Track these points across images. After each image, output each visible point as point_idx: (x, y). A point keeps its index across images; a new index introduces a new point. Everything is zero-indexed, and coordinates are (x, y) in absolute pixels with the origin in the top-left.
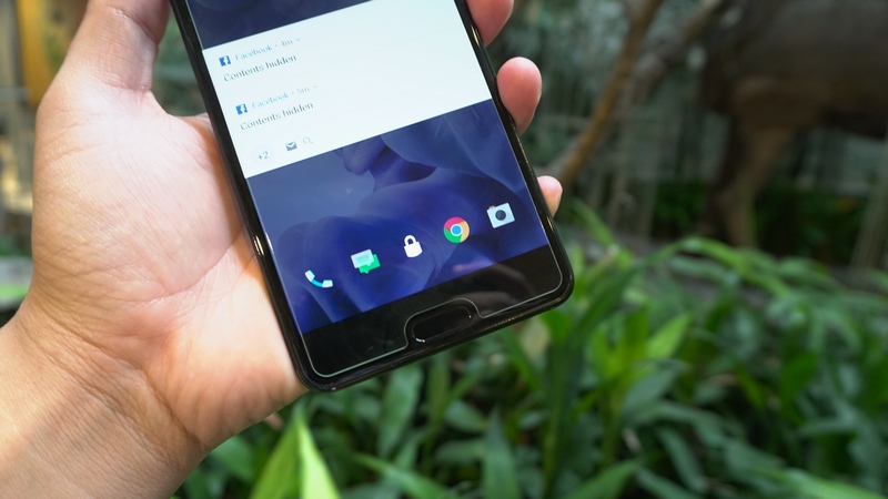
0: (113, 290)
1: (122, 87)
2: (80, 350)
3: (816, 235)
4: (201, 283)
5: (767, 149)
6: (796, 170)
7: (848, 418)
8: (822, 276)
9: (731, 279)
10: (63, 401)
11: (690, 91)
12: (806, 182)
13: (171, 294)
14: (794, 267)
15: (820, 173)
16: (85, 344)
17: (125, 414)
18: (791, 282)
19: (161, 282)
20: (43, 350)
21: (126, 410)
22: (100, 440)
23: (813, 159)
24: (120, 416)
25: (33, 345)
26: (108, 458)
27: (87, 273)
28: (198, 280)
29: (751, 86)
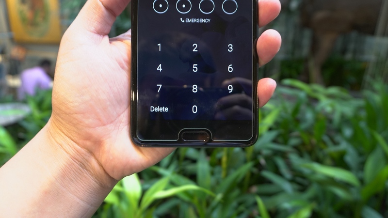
0: (81, 122)
1: (95, 33)
2: (70, 144)
3: (352, 79)
4: (117, 120)
5: (327, 42)
6: (344, 51)
7: (344, 146)
8: (345, 94)
9: (302, 95)
10: (65, 164)
11: (296, 19)
12: (349, 56)
13: (104, 125)
14: (333, 90)
15: (355, 52)
16: (72, 142)
17: (87, 170)
18: (331, 96)
19: (100, 120)
20: (57, 142)
21: (88, 168)
22: (79, 179)
23: (352, 46)
24: (86, 171)
25: (53, 140)
26: (83, 185)
27: (72, 114)
28: (116, 119)
29: (320, 15)
